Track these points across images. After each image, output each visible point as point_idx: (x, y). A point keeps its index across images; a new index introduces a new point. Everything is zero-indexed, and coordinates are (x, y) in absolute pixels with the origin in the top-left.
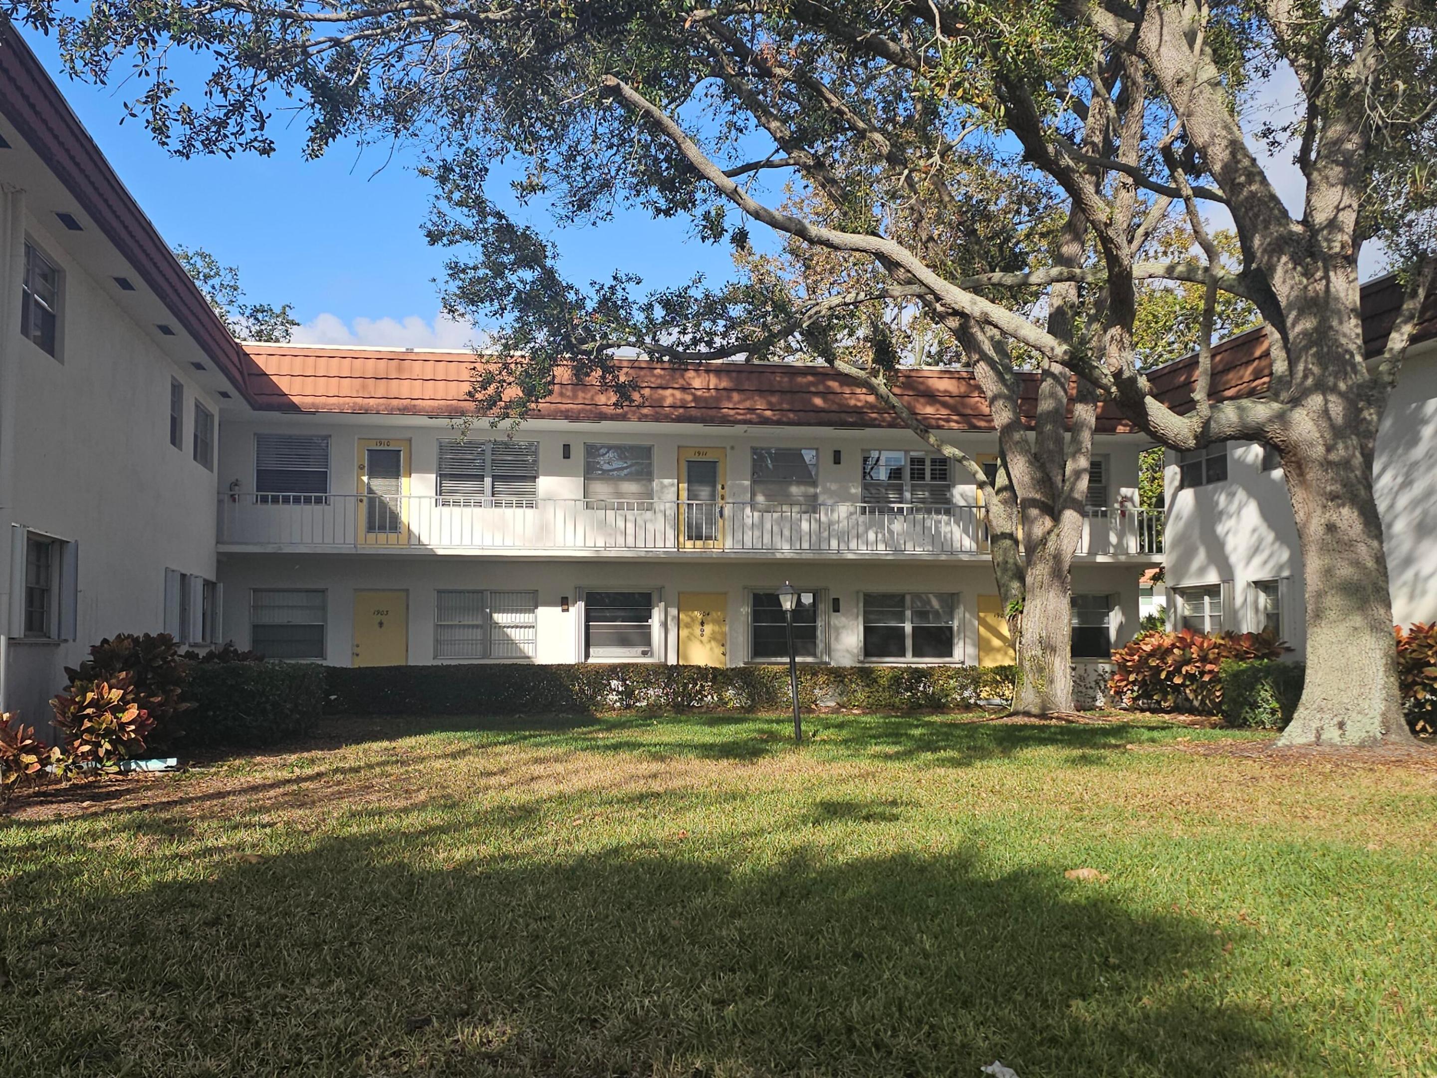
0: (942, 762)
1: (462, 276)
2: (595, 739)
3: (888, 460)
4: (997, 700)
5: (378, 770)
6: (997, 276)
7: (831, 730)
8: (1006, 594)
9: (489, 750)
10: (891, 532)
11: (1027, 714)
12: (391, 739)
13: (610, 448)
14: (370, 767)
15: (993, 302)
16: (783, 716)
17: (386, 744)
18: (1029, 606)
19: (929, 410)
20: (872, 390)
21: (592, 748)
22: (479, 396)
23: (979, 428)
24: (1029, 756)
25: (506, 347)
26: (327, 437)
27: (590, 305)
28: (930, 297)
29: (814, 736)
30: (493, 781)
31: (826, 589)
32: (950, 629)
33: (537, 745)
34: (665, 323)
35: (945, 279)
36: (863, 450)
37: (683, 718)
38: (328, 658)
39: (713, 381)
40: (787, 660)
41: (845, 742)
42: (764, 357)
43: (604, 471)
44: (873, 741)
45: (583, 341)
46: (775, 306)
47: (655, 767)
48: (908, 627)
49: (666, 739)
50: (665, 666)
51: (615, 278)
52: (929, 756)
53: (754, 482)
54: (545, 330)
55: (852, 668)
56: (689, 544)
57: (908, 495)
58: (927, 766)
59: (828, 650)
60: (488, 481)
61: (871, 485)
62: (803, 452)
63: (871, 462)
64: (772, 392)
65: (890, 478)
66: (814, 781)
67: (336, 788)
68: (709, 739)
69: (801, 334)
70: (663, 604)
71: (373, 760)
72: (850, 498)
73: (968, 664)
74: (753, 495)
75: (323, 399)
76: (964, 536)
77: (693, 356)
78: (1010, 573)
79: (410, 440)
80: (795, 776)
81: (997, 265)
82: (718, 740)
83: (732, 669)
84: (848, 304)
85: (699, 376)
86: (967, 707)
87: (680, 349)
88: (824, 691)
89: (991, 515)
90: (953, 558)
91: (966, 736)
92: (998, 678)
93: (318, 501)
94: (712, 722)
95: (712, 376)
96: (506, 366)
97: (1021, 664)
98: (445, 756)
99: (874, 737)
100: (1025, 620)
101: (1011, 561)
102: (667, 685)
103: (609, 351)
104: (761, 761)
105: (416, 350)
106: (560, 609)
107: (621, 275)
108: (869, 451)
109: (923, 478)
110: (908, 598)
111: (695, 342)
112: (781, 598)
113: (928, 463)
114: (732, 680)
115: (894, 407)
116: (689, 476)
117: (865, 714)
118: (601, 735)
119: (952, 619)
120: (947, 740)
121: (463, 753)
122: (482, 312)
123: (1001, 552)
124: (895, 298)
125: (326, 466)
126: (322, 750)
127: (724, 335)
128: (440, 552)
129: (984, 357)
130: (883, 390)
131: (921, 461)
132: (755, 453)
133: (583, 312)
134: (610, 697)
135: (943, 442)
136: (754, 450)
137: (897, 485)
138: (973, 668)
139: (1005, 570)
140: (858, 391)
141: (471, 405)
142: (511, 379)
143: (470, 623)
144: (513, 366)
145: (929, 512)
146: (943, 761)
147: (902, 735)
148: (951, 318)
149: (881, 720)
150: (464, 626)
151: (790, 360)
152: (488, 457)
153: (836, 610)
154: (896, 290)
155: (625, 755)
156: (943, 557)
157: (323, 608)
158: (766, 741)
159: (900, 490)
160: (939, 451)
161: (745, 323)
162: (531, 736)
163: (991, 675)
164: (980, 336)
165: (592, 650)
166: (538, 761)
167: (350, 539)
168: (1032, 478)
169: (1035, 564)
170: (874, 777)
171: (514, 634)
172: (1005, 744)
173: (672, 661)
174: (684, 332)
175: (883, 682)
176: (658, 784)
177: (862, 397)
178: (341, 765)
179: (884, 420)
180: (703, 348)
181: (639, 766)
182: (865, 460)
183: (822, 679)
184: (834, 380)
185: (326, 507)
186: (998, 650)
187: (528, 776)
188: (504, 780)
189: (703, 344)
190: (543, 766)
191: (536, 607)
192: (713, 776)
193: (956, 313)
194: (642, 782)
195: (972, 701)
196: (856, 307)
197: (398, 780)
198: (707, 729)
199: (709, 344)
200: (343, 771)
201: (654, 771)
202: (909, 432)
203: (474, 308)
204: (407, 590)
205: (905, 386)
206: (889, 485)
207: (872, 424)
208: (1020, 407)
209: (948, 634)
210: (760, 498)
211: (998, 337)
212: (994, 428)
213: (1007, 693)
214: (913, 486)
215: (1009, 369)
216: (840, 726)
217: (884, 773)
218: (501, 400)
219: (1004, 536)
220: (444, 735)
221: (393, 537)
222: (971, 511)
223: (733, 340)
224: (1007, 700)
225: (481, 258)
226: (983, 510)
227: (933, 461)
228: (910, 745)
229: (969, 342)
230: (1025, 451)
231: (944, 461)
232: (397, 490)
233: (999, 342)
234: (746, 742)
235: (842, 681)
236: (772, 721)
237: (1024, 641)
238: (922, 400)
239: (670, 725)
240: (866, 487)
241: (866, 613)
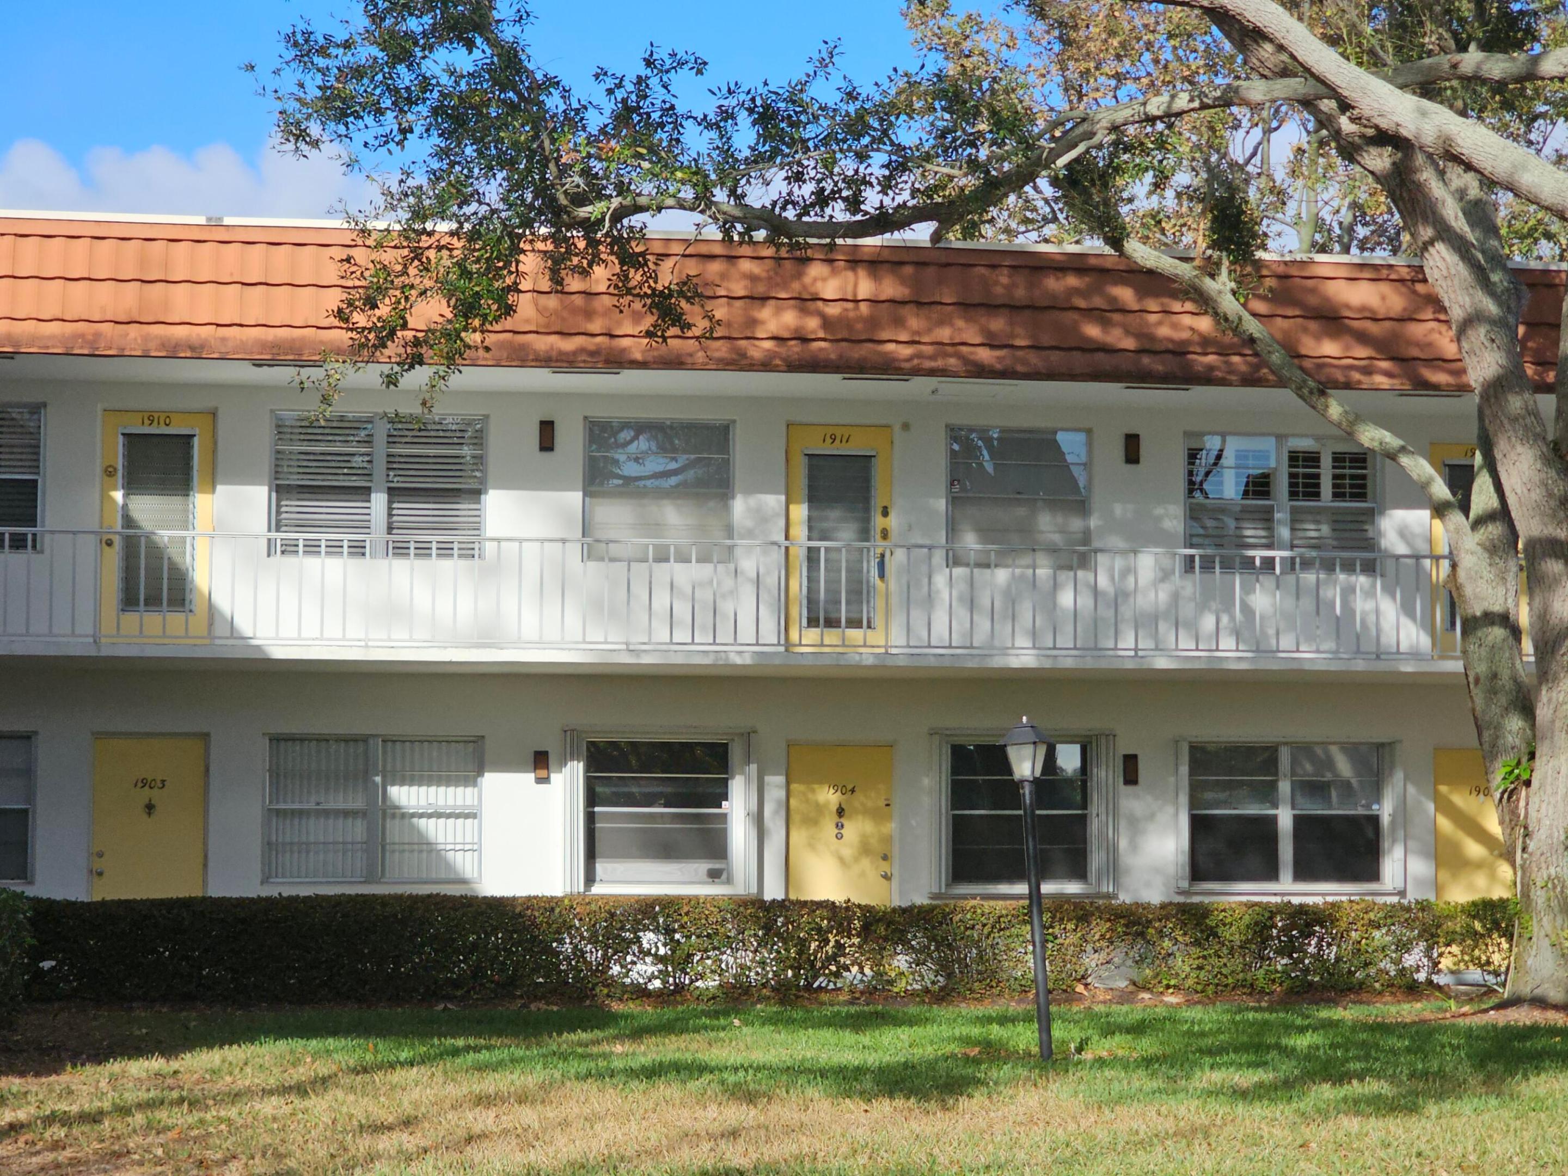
0: (1356, 1106)
1: (320, 61)
2: (605, 1056)
3: (1241, 455)
4: (1475, 974)
5: (139, 1118)
6: (1472, 59)
7: (1118, 1038)
8: (1494, 746)
9: (378, 1077)
10: (1248, 611)
11: (1540, 1002)
12: (169, 1049)
13: (641, 428)
14: (123, 1111)
15: (1463, 113)
16: (1014, 1008)
17: (157, 1064)
18: (1543, 769)
19: (1330, 348)
20: (1205, 303)
21: (600, 1076)
22: (360, 319)
23: (1435, 387)
24: (1541, 1091)
25: (419, 214)
26: (36, 409)
27: (595, 121)
28: (1327, 105)
29: (1079, 1050)
30: (385, 1143)
31: (1111, 736)
32: (1374, 820)
33: (481, 1068)
34: (758, 160)
35: (1360, 64)
36: (1188, 434)
37: (798, 1014)
38: (39, 877)
39: (865, 287)
40: (1021, 888)
41: (1147, 1062)
42: (971, 231)
43: (628, 480)
44: (1208, 1060)
45: (580, 199)
46: (998, 121)
47: (735, 1114)
48: (1285, 818)
49: (759, 1056)
50: (759, 903)
51: (649, 63)
52: (1326, 1092)
53: (955, 501)
54: (500, 176)
55: (1163, 906)
56: (812, 635)
57: (1284, 532)
58: (1324, 1114)
59: (1114, 868)
60: (379, 500)
61: (1202, 507)
62: (1060, 437)
63: (1205, 460)
64: (991, 307)
65: (1246, 493)
66: (1078, 1144)
67: (49, 1157)
68: (851, 1058)
69: (1055, 182)
70: (754, 767)
71: (131, 1097)
72: (1158, 538)
73: (1412, 896)
74: (952, 529)
75: (30, 326)
76: (1406, 622)
77: (815, 230)
78: (1503, 700)
79: (214, 414)
80: (1037, 1133)
81: (1470, 39)
82: (872, 1059)
83: (904, 911)
84: (1151, 120)
85: (834, 272)
86: (1412, 989)
87: (790, 214)
88: (1103, 956)
89: (1462, 574)
90: (1381, 666)
91: (1408, 1050)
92: (1478, 926)
93: (18, 543)
94: (858, 1023)
95: (862, 273)
96: (417, 254)
97: (1526, 894)
98: (284, 1090)
99: (1210, 1052)
100: (1534, 801)
101: (1505, 675)
102: (762, 943)
103: (636, 220)
104: (963, 1102)
105: (227, 221)
106: (531, 776)
107: (662, 54)
108: (1202, 435)
109: (1317, 495)
110: (1285, 758)
111: (822, 199)
112: (1012, 752)
113: (1326, 462)
114: (904, 932)
115: (1252, 340)
116: (811, 487)
117: (1190, 1003)
118: (618, 1048)
119: (1378, 799)
120: (1367, 1057)
121: (323, 1083)
122: (359, 138)
123: (1484, 652)
124: (1255, 107)
125: (36, 468)
126: (22, 1074)
127: (887, 185)
128: (279, 653)
129: (1445, 233)
130: (1230, 305)
131: (1313, 459)
132: (955, 439)
133: (581, 138)
134: (639, 967)
135: (1358, 418)
136: (954, 433)
137: (1258, 509)
138: (1424, 906)
139: (1493, 692)
140: (1177, 306)
141: (342, 337)
142: (428, 283)
143: (341, 806)
144: (432, 254)
145: (1329, 567)
146: (1356, 1102)
147: (1269, 1048)
148: (1374, 151)
149: (1227, 1017)
150: (327, 813)
151: (1028, 241)
152: (380, 448)
153: (1131, 778)
154: (1256, 90)
155: (668, 1090)
156: (1360, 665)
157: (28, 773)
158: (977, 1062)
159: (1266, 518)
160: (1350, 435)
161: (928, 158)
162: (468, 1048)
163: (1462, 920)
164: (1436, 189)
165: (601, 867)
166: (483, 1101)
167: (85, 626)
168: (1550, 495)
169: (1556, 679)
170: (1207, 1135)
171: (434, 830)
172: (1491, 1066)
173: (773, 891)
174: (798, 178)
175: (1233, 935)
176: (741, 1150)
177: (1187, 320)
178: (63, 1106)
179: (1231, 370)
180: (838, 212)
181: (700, 1113)
182: (1193, 455)
183: (1099, 928)
184: (1125, 283)
185: (34, 557)
186: (1479, 865)
187: (461, 1133)
188: (408, 1141)
189: (840, 205)
190: (492, 1114)
191: (480, 772)
192: (861, 1134)
193: (1384, 138)
194: (706, 1146)
195: (1421, 976)
196: (1170, 126)
197: (183, 1139)
198: (848, 1037)
199: (854, 204)
200: (65, 1120)
201: (734, 1123)
202: (1286, 395)
203: (342, 129)
204: (205, 736)
205: (1275, 297)
206: (1244, 510)
207: (1207, 378)
208: (1523, 342)
209: (1370, 834)
210: (970, 541)
211: (1474, 191)
212: (1464, 389)
213: (1496, 958)
214: (1294, 510)
215: (1498, 261)
216: (1138, 1029)
217: (1229, 1128)
218: (404, 326)
219: (1490, 618)
220: (282, 1046)
221: (175, 619)
222: (1418, 567)
223: (906, 195)
224: (1496, 974)
225: (361, 22)
226: (1445, 564)
227: (1338, 459)
228: (1288, 1068)
229: (1413, 201)
230: (1534, 436)
231: (1360, 459)
232: (186, 523)
233: (1477, 203)
234: (932, 1065)
235: (1142, 934)
236: (989, 1020)
237: (1532, 846)
238: (1313, 325)
239: (768, 1029)
240: (1194, 514)
241: (1195, 790)
